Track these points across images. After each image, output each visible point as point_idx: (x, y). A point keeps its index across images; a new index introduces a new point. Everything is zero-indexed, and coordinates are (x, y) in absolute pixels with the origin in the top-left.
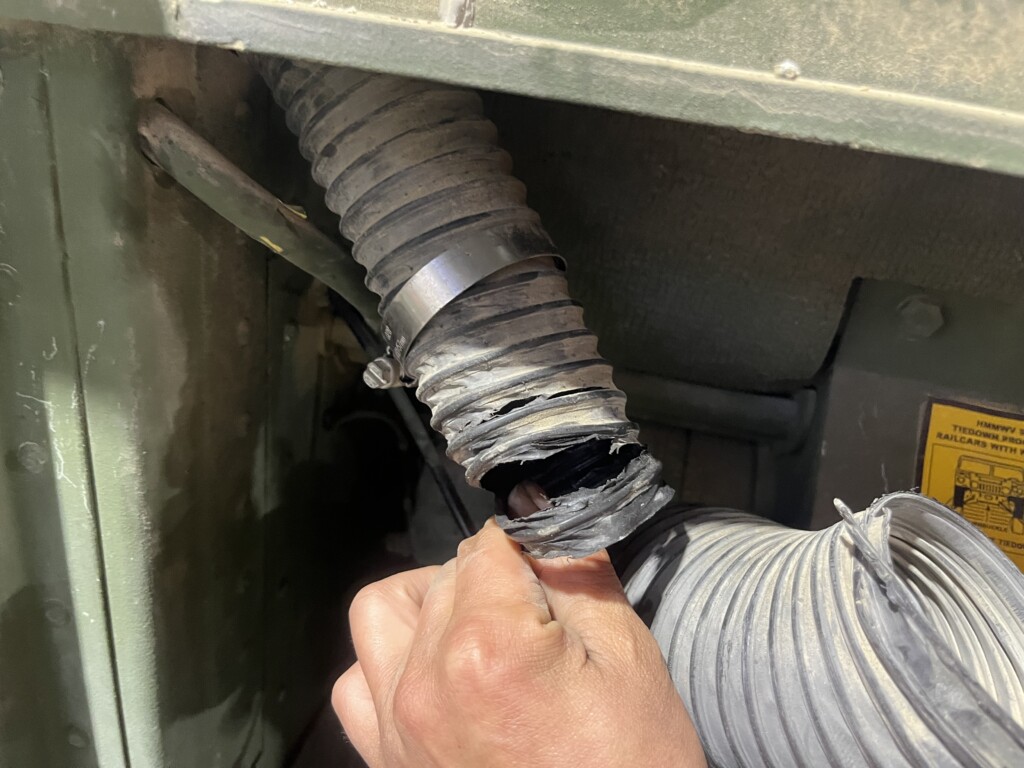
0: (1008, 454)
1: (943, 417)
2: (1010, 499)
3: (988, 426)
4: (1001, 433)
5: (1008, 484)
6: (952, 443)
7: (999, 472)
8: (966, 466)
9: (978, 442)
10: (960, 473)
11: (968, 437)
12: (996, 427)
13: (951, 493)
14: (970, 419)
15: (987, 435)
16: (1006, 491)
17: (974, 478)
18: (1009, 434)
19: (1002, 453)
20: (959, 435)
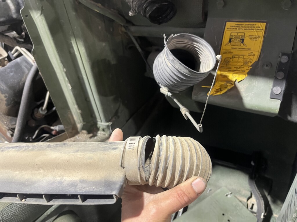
0: (242, 30)
1: (229, 24)
2: (241, 39)
3: (238, 25)
4: (240, 26)
5: (241, 36)
6: (230, 30)
7: (239, 34)
8: (232, 34)
9: (235, 29)
10: (231, 36)
11: (233, 28)
12: (239, 25)
13: (228, 40)
14: (234, 24)
15: (237, 27)
16: (240, 38)
17: (234, 36)
18: (242, 26)
19: (240, 30)
20: (231, 28)
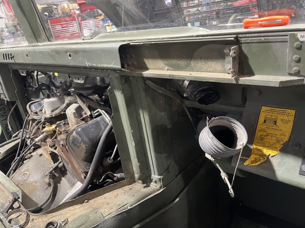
0: (275, 114)
1: (264, 108)
2: (274, 121)
3: (271, 109)
4: (274, 111)
5: (274, 119)
6: (265, 113)
7: (273, 117)
8: (267, 116)
9: (269, 112)
10: (266, 117)
11: (268, 111)
12: (273, 110)
13: (264, 121)
14: (268, 108)
15: (271, 111)
16: (273, 120)
17: (268, 118)
18: (275, 111)
19: (274, 114)
20: (266, 111)
